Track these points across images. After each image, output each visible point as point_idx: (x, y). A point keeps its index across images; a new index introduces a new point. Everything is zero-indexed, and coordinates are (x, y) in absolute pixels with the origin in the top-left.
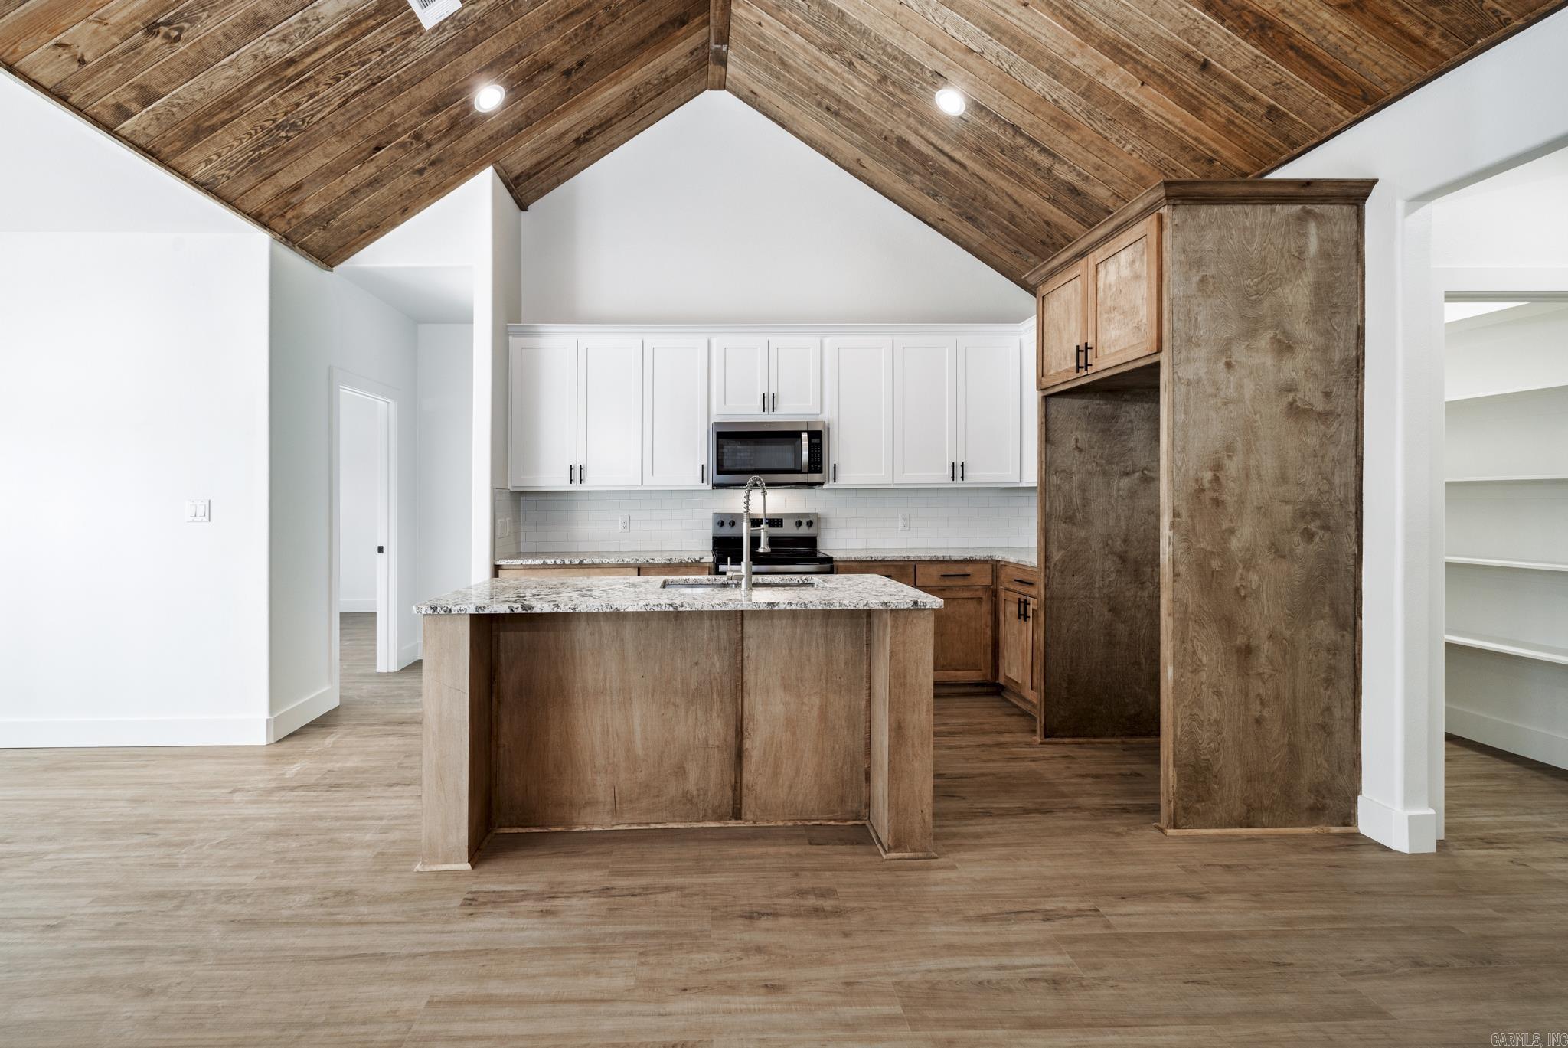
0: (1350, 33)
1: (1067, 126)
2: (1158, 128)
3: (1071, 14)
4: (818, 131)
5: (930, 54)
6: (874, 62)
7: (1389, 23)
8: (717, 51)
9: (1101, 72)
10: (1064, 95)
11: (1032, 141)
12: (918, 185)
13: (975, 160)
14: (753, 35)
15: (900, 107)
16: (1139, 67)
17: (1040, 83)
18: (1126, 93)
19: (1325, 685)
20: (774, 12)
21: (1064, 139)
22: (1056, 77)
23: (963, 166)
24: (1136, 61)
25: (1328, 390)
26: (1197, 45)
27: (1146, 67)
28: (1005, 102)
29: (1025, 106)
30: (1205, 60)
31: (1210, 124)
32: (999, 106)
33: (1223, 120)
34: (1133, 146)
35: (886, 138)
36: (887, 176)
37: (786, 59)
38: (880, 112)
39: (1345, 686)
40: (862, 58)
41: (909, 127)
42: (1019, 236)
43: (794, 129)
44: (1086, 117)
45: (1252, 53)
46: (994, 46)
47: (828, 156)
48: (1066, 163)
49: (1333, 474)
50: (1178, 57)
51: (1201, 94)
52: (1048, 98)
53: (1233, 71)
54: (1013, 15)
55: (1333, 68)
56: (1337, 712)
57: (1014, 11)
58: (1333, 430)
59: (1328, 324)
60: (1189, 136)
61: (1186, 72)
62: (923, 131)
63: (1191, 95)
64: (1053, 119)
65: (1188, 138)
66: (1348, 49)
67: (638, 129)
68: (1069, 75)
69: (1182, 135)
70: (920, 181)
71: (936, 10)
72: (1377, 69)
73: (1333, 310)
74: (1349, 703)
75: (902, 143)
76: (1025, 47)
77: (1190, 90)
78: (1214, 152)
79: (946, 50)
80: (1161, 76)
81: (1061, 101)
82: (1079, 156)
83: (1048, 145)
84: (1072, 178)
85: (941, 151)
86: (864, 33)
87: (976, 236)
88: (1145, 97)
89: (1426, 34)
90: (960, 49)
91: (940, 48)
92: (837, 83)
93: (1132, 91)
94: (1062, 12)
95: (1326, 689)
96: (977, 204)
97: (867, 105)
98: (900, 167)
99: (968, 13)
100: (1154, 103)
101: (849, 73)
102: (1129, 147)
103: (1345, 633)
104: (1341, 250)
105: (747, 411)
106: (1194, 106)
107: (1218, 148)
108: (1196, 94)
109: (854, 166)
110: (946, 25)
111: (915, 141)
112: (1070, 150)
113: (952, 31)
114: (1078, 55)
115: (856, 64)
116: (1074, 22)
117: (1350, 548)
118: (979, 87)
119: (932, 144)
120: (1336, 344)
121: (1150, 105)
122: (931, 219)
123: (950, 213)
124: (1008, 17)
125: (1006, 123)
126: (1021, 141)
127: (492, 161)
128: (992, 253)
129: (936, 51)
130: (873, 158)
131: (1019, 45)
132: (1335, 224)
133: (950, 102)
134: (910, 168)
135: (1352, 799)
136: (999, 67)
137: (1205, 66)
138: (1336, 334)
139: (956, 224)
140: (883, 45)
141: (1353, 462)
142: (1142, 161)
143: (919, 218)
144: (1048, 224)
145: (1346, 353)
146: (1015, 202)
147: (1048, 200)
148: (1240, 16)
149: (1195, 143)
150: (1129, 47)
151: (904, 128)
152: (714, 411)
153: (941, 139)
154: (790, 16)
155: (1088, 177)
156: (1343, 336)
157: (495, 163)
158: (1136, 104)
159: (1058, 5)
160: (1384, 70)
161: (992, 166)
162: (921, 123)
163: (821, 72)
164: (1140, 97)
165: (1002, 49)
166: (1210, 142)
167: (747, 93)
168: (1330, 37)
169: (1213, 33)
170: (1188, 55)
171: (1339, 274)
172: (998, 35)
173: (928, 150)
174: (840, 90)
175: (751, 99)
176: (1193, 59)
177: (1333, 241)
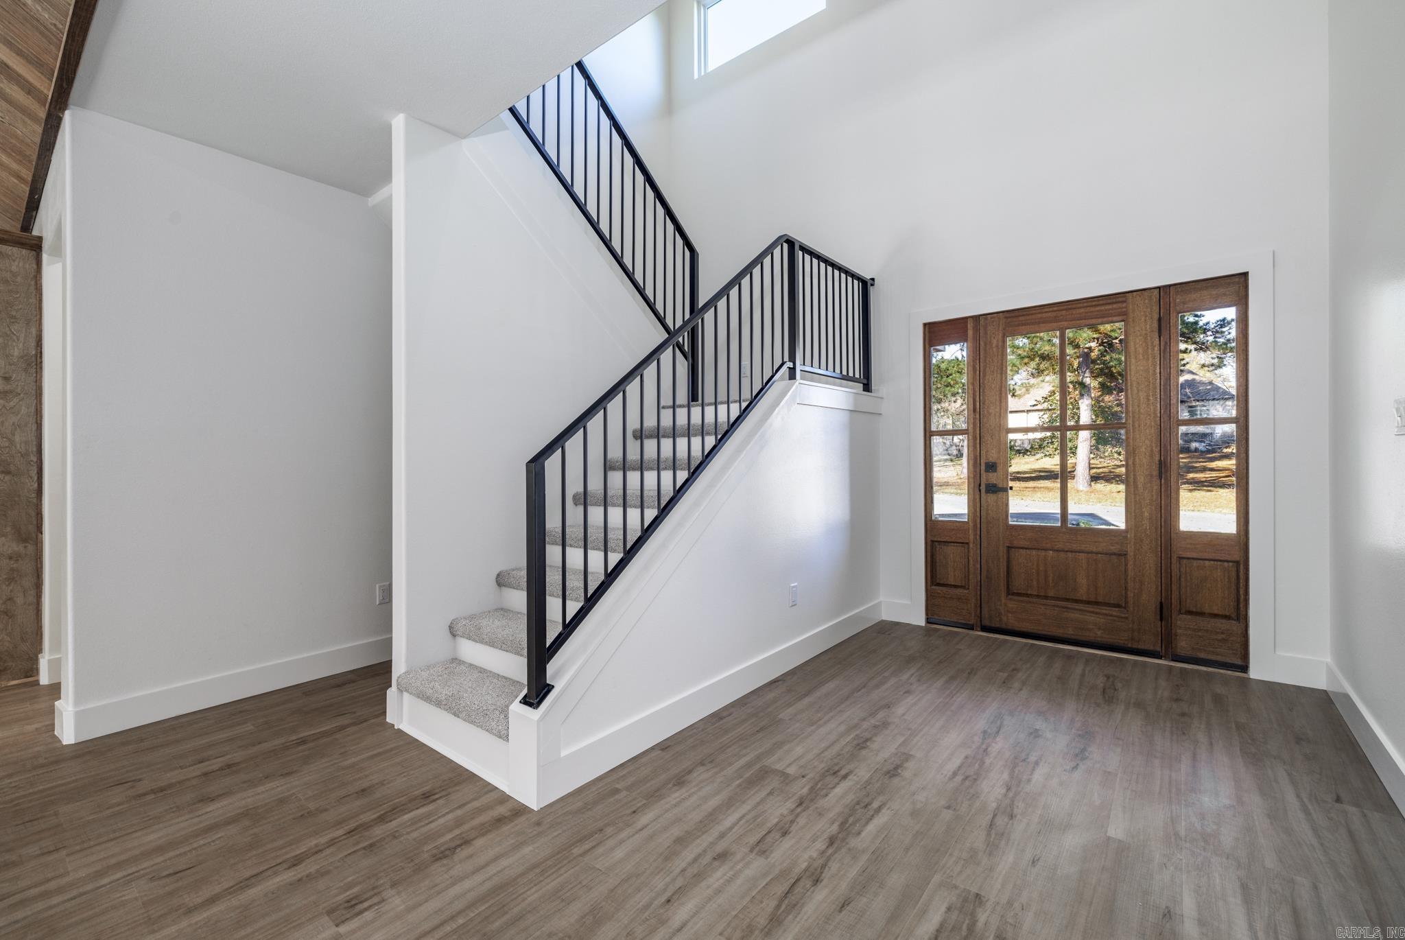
19: (7, 583)
25: (7, 375)
39: (28, 582)
49: (13, 435)
56: (20, 600)
58: (12, 404)
59: (7, 329)
73: (12, 320)
74: (33, 592)
95: (9, 585)
103: (27, 545)
104: (19, 279)
117: (31, 486)
120: (14, 344)
132: (14, 261)
135: (35, 658)
138: (15, 337)
141: (34, 427)
145: (25, 352)
156: (22, 339)
171: (18, 295)
177: (11, 272)
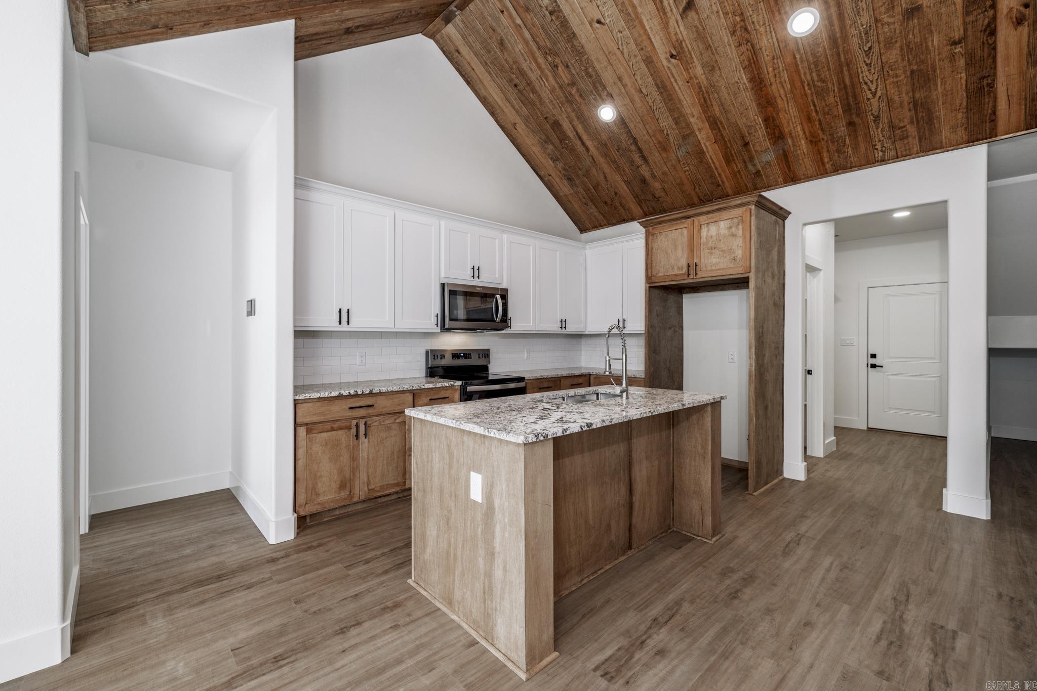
0: (806, 152)
1: (664, 147)
2: (707, 164)
3: (707, 97)
4: (496, 96)
5: (615, 83)
6: (574, 72)
7: (820, 154)
8: (453, 12)
9: (700, 130)
10: (674, 135)
11: (640, 150)
12: (549, 151)
13: (598, 149)
14: (490, 16)
15: (571, 104)
16: (719, 134)
17: (666, 122)
18: (704, 144)
20: (521, 10)
21: (657, 154)
22: (676, 123)
23: (587, 149)
24: (720, 130)
26: (749, 134)
27: (722, 135)
28: (640, 126)
29: (650, 131)
30: (748, 142)
31: (730, 170)
32: (635, 126)
33: (736, 170)
34: (690, 169)
35: (546, 118)
36: (531, 142)
37: (506, 42)
38: (555, 102)
40: (567, 66)
41: (568, 117)
42: (593, 196)
43: (477, 88)
44: (677, 147)
45: (768, 146)
46: (655, 94)
47: (493, 114)
48: (650, 166)
50: (738, 137)
51: (736, 156)
52: (665, 132)
53: (755, 151)
54: (678, 85)
55: (791, 163)
57: (680, 83)
60: (718, 172)
61: (737, 144)
62: (576, 122)
63: (732, 154)
64: (659, 142)
65: (716, 173)
66: (801, 158)
67: (376, 40)
68: (684, 125)
69: (715, 170)
70: (552, 150)
71: (638, 62)
72: (804, 169)
75: (556, 125)
76: (672, 102)
77: (733, 152)
78: (723, 182)
79: (626, 85)
80: (725, 141)
81: (670, 135)
82: (659, 165)
83: (646, 154)
84: (647, 175)
85: (580, 138)
86: (580, 53)
87: (565, 189)
88: (712, 148)
89: (828, 162)
90: (636, 89)
91: (624, 83)
92: (535, 73)
93: (708, 144)
94: (703, 94)
96: (580, 172)
97: (548, 95)
98: (543, 137)
99: (655, 72)
100: (712, 152)
101: (550, 71)
102: (687, 168)
105: (463, 278)
106: (728, 160)
107: (726, 181)
108: (734, 155)
109: (509, 127)
110: (637, 73)
111: (566, 125)
112: (656, 160)
113: (638, 78)
114: (696, 117)
115: (559, 68)
116: (705, 101)
118: (631, 112)
119: (577, 132)
121: (711, 152)
122: (542, 173)
123: (558, 173)
124: (675, 84)
125: (632, 136)
126: (633, 148)
127: (295, 16)
128: (569, 201)
129: (619, 83)
130: (527, 126)
131: (670, 100)
133: (607, 113)
134: (550, 140)
136: (651, 107)
137: (746, 144)
139: (558, 180)
140: (588, 65)
142: (688, 177)
143: (534, 170)
144: (616, 194)
146: (605, 177)
147: (625, 181)
148: (774, 129)
149: (717, 176)
150: (721, 123)
151: (564, 116)
152: (443, 275)
153: (585, 130)
154: (532, 19)
155: (656, 176)
157: (298, 19)
158: (705, 150)
159: (704, 90)
160: (806, 170)
161: (606, 156)
162: (578, 118)
163: (528, 62)
164: (710, 148)
165: (658, 98)
166: (724, 178)
167: (452, 49)
168: (799, 152)
169: (759, 132)
170: (743, 137)
172: (662, 90)
173: (570, 133)
174: (535, 78)
175: (452, 55)
176: (744, 139)
